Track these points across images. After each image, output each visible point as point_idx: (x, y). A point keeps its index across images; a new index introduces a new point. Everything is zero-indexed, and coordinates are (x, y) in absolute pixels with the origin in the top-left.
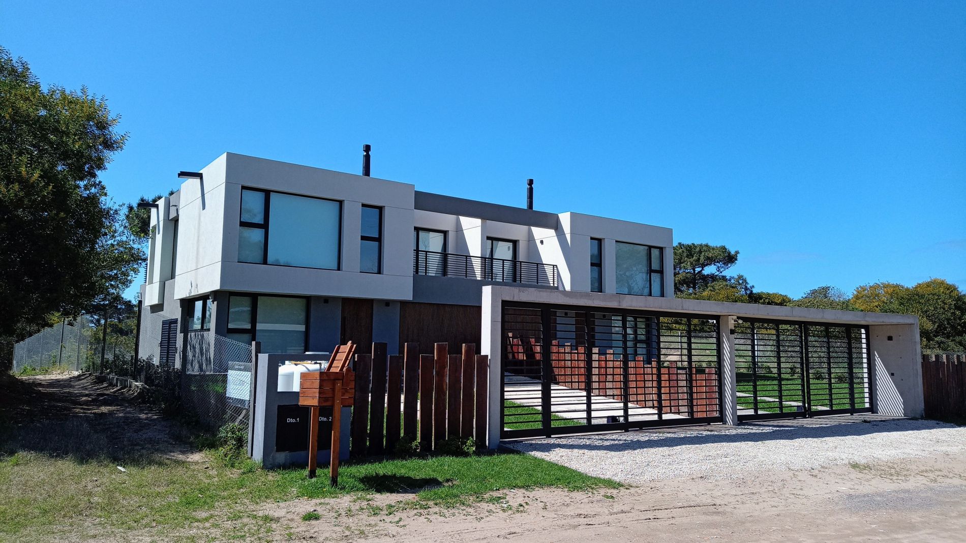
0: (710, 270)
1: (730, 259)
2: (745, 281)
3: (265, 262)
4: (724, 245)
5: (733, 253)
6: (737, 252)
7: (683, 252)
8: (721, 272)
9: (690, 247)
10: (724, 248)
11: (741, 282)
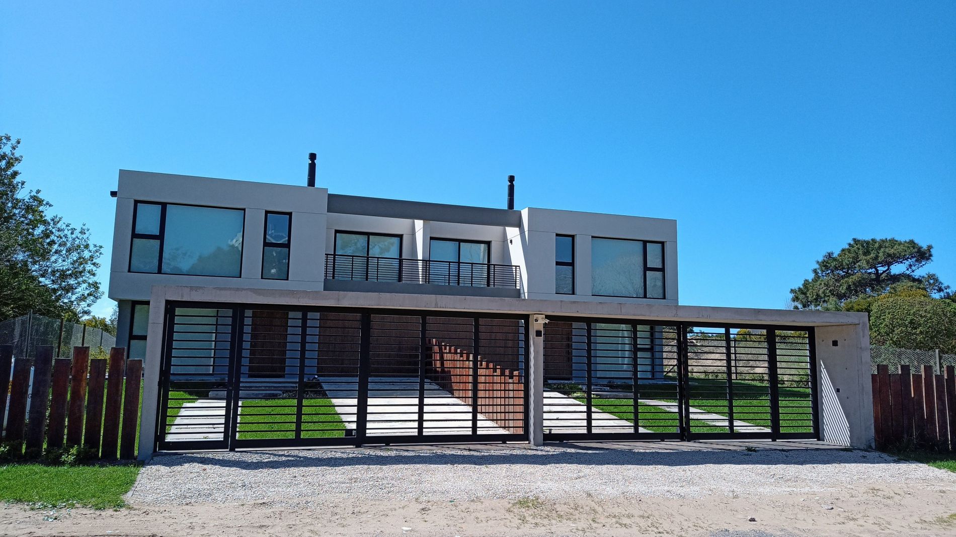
0: (897, 269)
1: (923, 255)
2: (936, 280)
3: (160, 271)
4: (911, 239)
5: (925, 247)
6: (930, 247)
7: (859, 249)
8: (913, 271)
9: (868, 243)
10: (912, 243)
11: (932, 281)
